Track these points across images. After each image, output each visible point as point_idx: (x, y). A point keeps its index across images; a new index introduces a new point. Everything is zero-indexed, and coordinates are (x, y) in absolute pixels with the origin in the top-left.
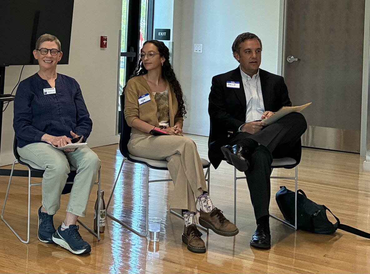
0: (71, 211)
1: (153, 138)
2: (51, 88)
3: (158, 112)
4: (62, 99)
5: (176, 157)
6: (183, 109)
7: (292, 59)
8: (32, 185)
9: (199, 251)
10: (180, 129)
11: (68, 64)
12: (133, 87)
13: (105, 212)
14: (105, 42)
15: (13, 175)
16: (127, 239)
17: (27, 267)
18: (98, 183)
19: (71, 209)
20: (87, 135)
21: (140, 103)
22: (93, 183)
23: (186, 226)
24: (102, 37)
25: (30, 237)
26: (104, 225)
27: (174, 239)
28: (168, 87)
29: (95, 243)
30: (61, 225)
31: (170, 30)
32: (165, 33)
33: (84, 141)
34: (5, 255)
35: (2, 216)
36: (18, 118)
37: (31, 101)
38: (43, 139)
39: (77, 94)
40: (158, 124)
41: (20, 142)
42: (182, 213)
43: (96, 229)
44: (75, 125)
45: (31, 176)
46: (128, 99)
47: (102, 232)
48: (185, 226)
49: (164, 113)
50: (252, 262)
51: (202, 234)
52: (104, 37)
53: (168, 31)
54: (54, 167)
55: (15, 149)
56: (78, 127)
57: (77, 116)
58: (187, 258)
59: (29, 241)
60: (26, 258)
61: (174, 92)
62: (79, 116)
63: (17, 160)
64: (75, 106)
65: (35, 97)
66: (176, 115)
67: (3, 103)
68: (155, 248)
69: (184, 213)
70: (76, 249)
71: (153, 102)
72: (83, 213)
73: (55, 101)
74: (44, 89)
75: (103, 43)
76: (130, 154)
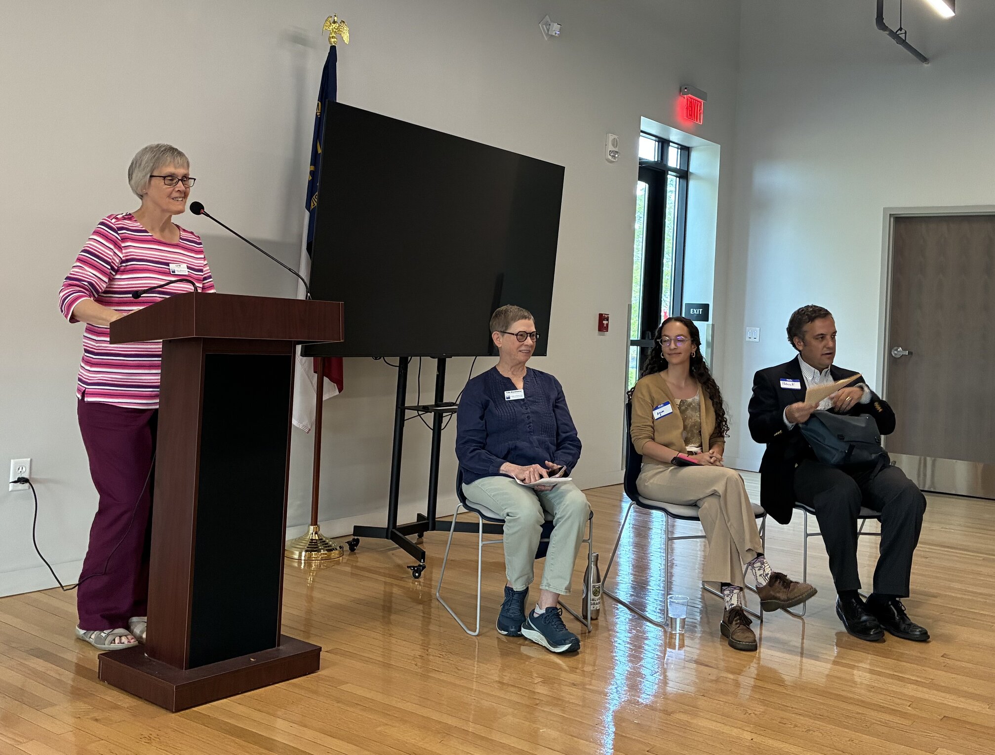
0: (547, 588)
1: (675, 471)
2: (517, 389)
3: (684, 430)
4: (534, 408)
5: (713, 501)
6: (724, 423)
7: (899, 351)
8: (484, 543)
9: (746, 648)
10: (719, 456)
11: (546, 355)
12: (645, 392)
13: (599, 587)
14: (605, 322)
15: (455, 531)
16: (634, 629)
17: (475, 673)
18: (589, 541)
19: (548, 583)
20: (572, 465)
21: (656, 416)
22: (580, 541)
23: (728, 610)
24: (601, 315)
25: (480, 626)
26: (598, 607)
27: (708, 630)
28: (699, 391)
29: (584, 635)
30: (534, 609)
31: (708, 305)
32: (701, 310)
33: (566, 475)
34: (441, 654)
35: (437, 594)
36: (464, 438)
37: (485, 410)
38: (503, 470)
39: (557, 399)
40: (686, 449)
41: (466, 475)
42: (722, 589)
43: (585, 614)
44: (553, 448)
45: (483, 532)
46: (636, 411)
47: (595, 618)
48: (726, 608)
49: (693, 431)
50: (829, 666)
51: (752, 622)
52: (604, 315)
53: (705, 307)
54: (518, 514)
55: (459, 487)
56: (558, 452)
57: (558, 434)
58: (727, 659)
59: (479, 632)
60: (475, 658)
61: (710, 398)
62: (562, 434)
63: (461, 504)
64: (554, 419)
65: (491, 403)
66: (713, 433)
67: (442, 417)
68: (677, 644)
69: (724, 588)
70: (556, 644)
71: (676, 415)
72: (566, 589)
73: (524, 410)
74: (505, 392)
75: (603, 324)
76: (640, 495)
